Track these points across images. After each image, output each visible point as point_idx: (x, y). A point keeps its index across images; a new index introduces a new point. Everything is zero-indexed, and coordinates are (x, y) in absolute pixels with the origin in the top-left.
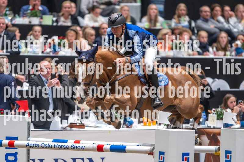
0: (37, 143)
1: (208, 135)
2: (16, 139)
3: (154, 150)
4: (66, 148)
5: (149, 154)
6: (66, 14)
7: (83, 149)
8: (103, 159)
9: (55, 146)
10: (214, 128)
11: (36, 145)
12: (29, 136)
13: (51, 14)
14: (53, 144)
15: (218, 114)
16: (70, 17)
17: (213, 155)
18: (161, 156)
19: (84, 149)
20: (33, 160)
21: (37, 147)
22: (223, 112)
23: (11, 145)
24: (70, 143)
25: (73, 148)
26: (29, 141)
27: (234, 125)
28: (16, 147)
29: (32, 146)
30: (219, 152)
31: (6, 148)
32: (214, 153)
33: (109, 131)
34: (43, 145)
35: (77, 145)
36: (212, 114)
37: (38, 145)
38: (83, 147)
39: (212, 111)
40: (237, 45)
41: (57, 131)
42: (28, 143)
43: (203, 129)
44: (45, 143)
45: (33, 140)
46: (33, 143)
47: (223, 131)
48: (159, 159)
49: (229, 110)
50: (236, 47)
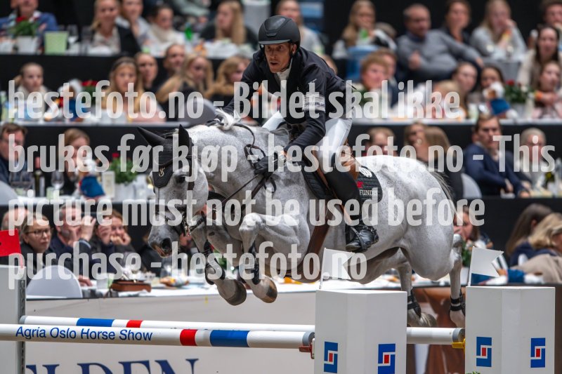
0: (42, 327)
1: (434, 301)
3: (314, 339)
4: (109, 338)
5: (302, 350)
6: (106, 25)
7: (147, 339)
8: (192, 362)
9: (82, 333)
10: (447, 285)
11: (39, 333)
12: (22, 312)
13: (65, 30)
14: (79, 329)
16: (115, 31)
17: (446, 348)
18: (329, 352)
19: (150, 339)
20: (33, 368)
21: (42, 336)
24: (119, 326)
25: (125, 339)
26: (23, 323)
27: (493, 278)
29: (30, 336)
30: (462, 341)
32: (451, 343)
33: (206, 298)
34: (55, 331)
35: (135, 330)
37: (43, 332)
38: (148, 334)
40: (494, 92)
41: (86, 300)
42: (21, 328)
43: (421, 290)
44: (61, 328)
45: (34, 322)
46: (32, 327)
47: (471, 291)
48: (326, 359)
49: (480, 244)
50: (492, 97)
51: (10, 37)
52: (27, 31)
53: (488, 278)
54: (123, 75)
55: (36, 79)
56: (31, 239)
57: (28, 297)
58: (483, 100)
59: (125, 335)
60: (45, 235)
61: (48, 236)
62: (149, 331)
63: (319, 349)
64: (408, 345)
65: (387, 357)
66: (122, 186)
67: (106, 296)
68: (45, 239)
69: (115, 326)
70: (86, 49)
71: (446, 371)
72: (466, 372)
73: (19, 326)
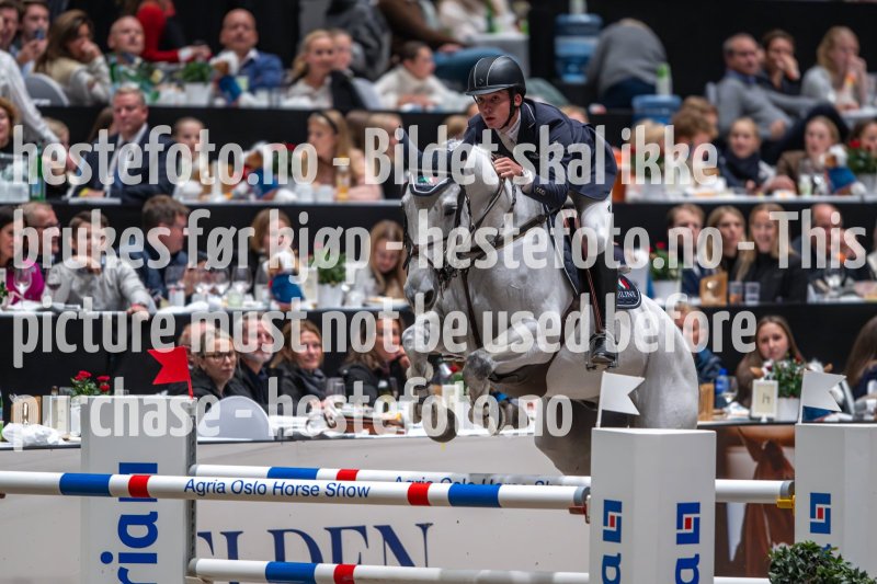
0: (220, 480)
1: (753, 444)
2: (152, 468)
3: (589, 497)
4: (311, 496)
5: (573, 511)
7: (363, 497)
8: (424, 527)
9: (275, 487)
10: (771, 422)
11: (217, 486)
12: (192, 459)
14: (270, 483)
15: (783, 377)
16: (328, 81)
17: (770, 509)
18: (610, 514)
19: (366, 495)
20: (207, 536)
21: (220, 493)
22: (796, 372)
23: (138, 491)
24: (326, 479)
25: (332, 496)
26: (194, 474)
27: (832, 412)
28: (152, 497)
29: (203, 492)
30: (791, 498)
31: (121, 500)
32: (778, 501)
34: (238, 486)
35: (347, 484)
36: (762, 380)
37: (221, 486)
38: (364, 489)
39: (764, 370)
40: (834, 158)
41: (279, 444)
42: (192, 480)
43: (735, 429)
44: (246, 481)
45: (209, 472)
46: (207, 480)
47: (803, 431)
48: (605, 524)
49: (815, 366)
50: (830, 165)
52: (197, 75)
53: (826, 413)
56: (209, 364)
57: (200, 439)
59: (332, 490)
60: (228, 360)
61: (232, 362)
62: (366, 485)
63: (596, 510)
64: (717, 504)
65: (688, 521)
66: (328, 287)
68: (227, 365)
69: (321, 479)
70: (278, 100)
71: (769, 540)
72: (797, 541)
73: (188, 479)
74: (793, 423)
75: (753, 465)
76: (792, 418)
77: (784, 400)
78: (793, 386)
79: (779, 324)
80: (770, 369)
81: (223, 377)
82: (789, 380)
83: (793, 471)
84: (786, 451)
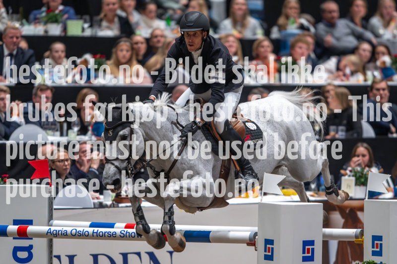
0: (65, 229)
1: (342, 210)
2: (30, 222)
3: (257, 237)
4: (112, 236)
5: (249, 244)
6: (110, 15)
8: (171, 253)
9: (93, 232)
10: (351, 199)
11: (63, 232)
12: (51, 217)
13: (81, 18)
14: (91, 230)
15: (358, 175)
16: (116, 20)
17: (351, 243)
18: (268, 246)
19: (141, 237)
20: (58, 257)
21: (65, 235)
22: (365, 173)
23: (22, 234)
24: (119, 228)
25: (123, 237)
26: (51, 226)
27: (383, 193)
28: (30, 237)
29: (57, 235)
30: (362, 238)
31: (14, 238)
32: (354, 240)
34: (74, 232)
35: (130, 230)
36: (347, 177)
37: (65, 232)
39: (348, 172)
40: (384, 63)
41: (96, 209)
42: (50, 229)
44: (78, 229)
45: (60, 225)
46: (58, 228)
47: (368, 203)
48: (265, 251)
49: (374, 170)
50: (383, 66)
51: (42, 24)
52: (54, 19)
53: (380, 194)
54: (122, 50)
55: (60, 53)
56: (57, 166)
57: (55, 207)
58: (376, 68)
59: (123, 234)
60: (66, 163)
61: (68, 164)
63: (260, 244)
64: (323, 241)
65: (308, 249)
67: (110, 206)
68: (66, 166)
69: (116, 228)
70: (96, 32)
71: (350, 259)
72: (365, 260)
73: (49, 228)
74: (363, 199)
75: (342, 221)
76: (362, 196)
77: (358, 187)
78: (363, 180)
79: (366, 148)
80: (351, 171)
81: (64, 172)
82: (361, 177)
83: (363, 224)
84: (359, 214)
